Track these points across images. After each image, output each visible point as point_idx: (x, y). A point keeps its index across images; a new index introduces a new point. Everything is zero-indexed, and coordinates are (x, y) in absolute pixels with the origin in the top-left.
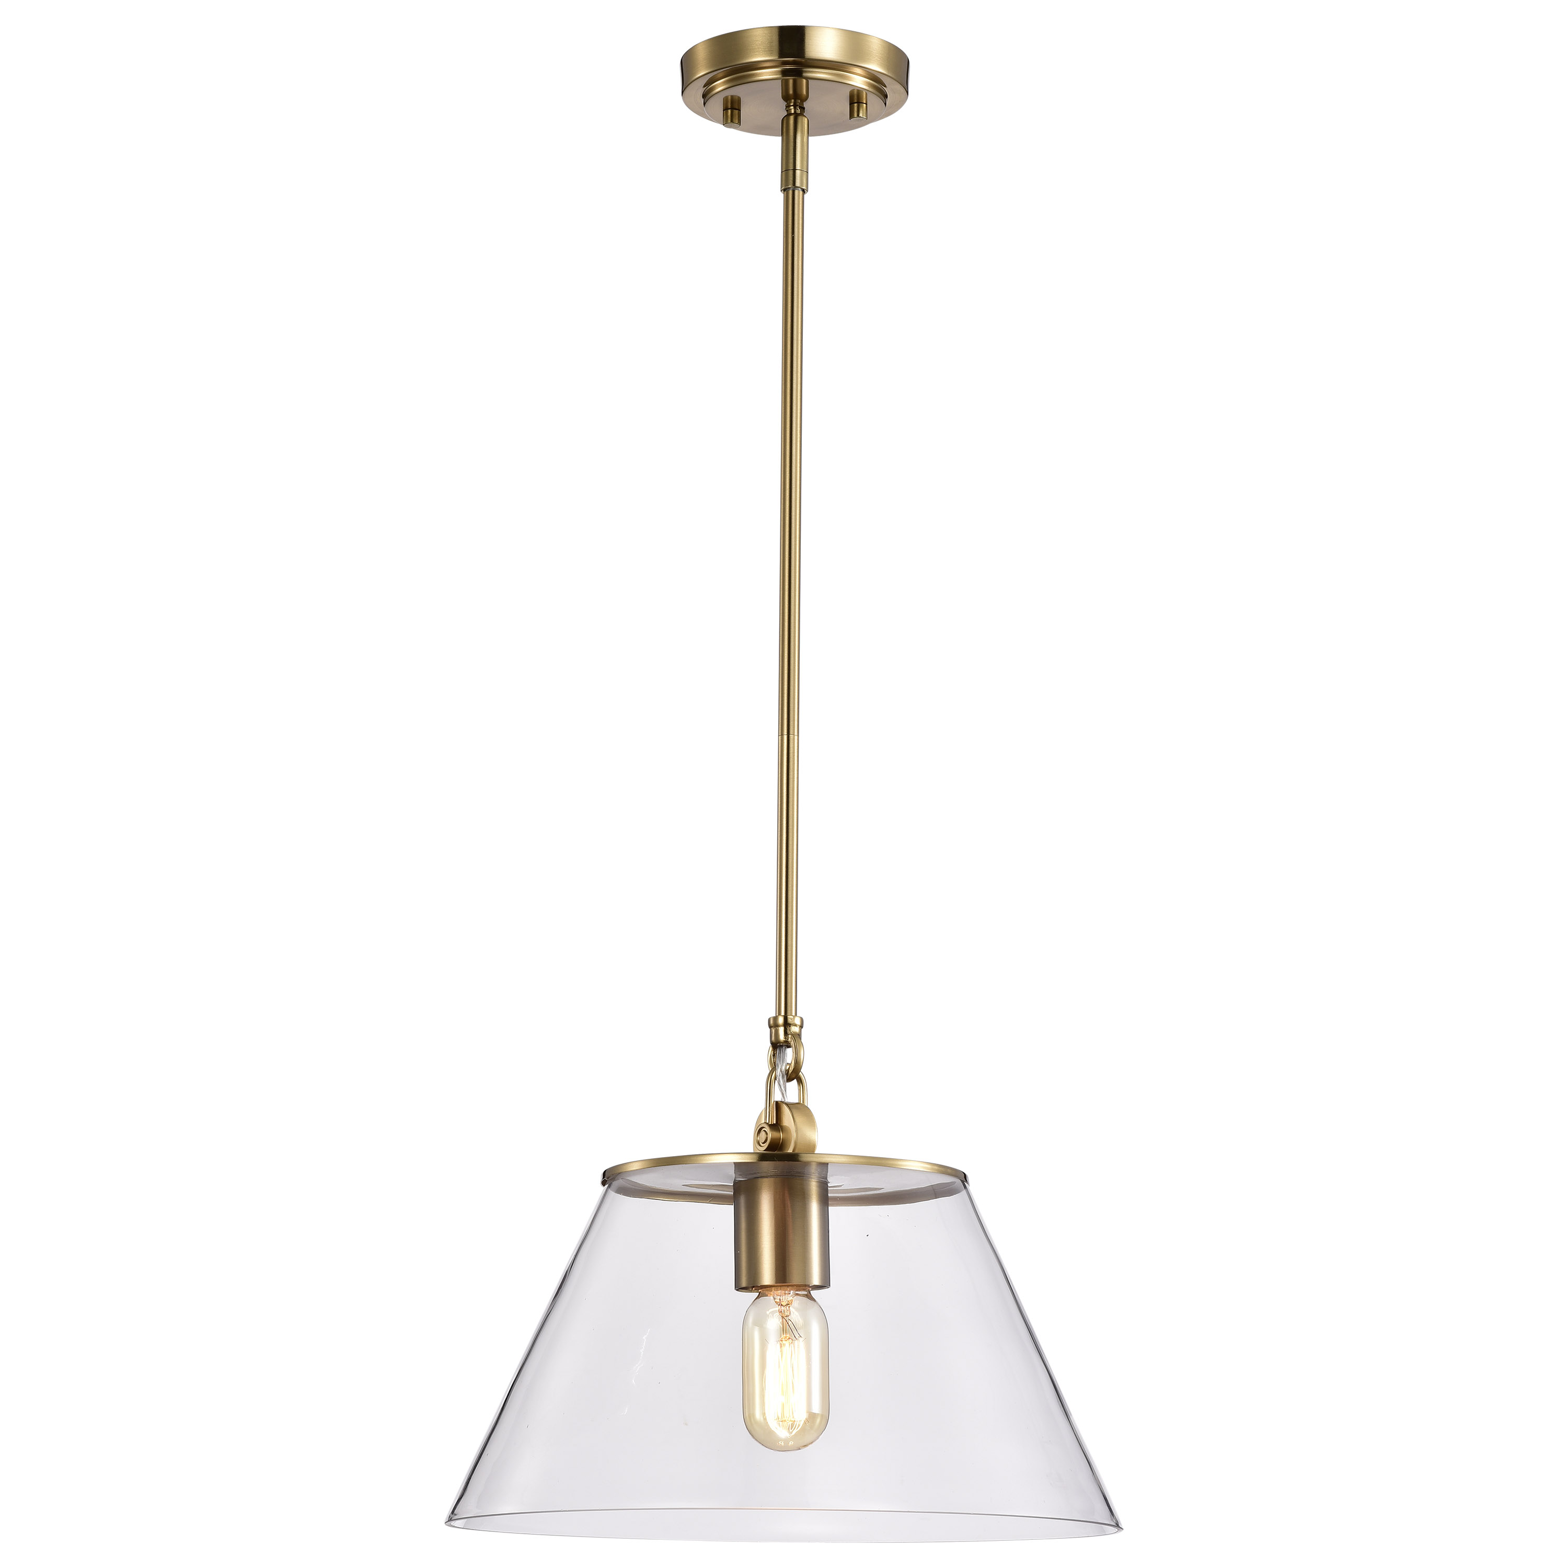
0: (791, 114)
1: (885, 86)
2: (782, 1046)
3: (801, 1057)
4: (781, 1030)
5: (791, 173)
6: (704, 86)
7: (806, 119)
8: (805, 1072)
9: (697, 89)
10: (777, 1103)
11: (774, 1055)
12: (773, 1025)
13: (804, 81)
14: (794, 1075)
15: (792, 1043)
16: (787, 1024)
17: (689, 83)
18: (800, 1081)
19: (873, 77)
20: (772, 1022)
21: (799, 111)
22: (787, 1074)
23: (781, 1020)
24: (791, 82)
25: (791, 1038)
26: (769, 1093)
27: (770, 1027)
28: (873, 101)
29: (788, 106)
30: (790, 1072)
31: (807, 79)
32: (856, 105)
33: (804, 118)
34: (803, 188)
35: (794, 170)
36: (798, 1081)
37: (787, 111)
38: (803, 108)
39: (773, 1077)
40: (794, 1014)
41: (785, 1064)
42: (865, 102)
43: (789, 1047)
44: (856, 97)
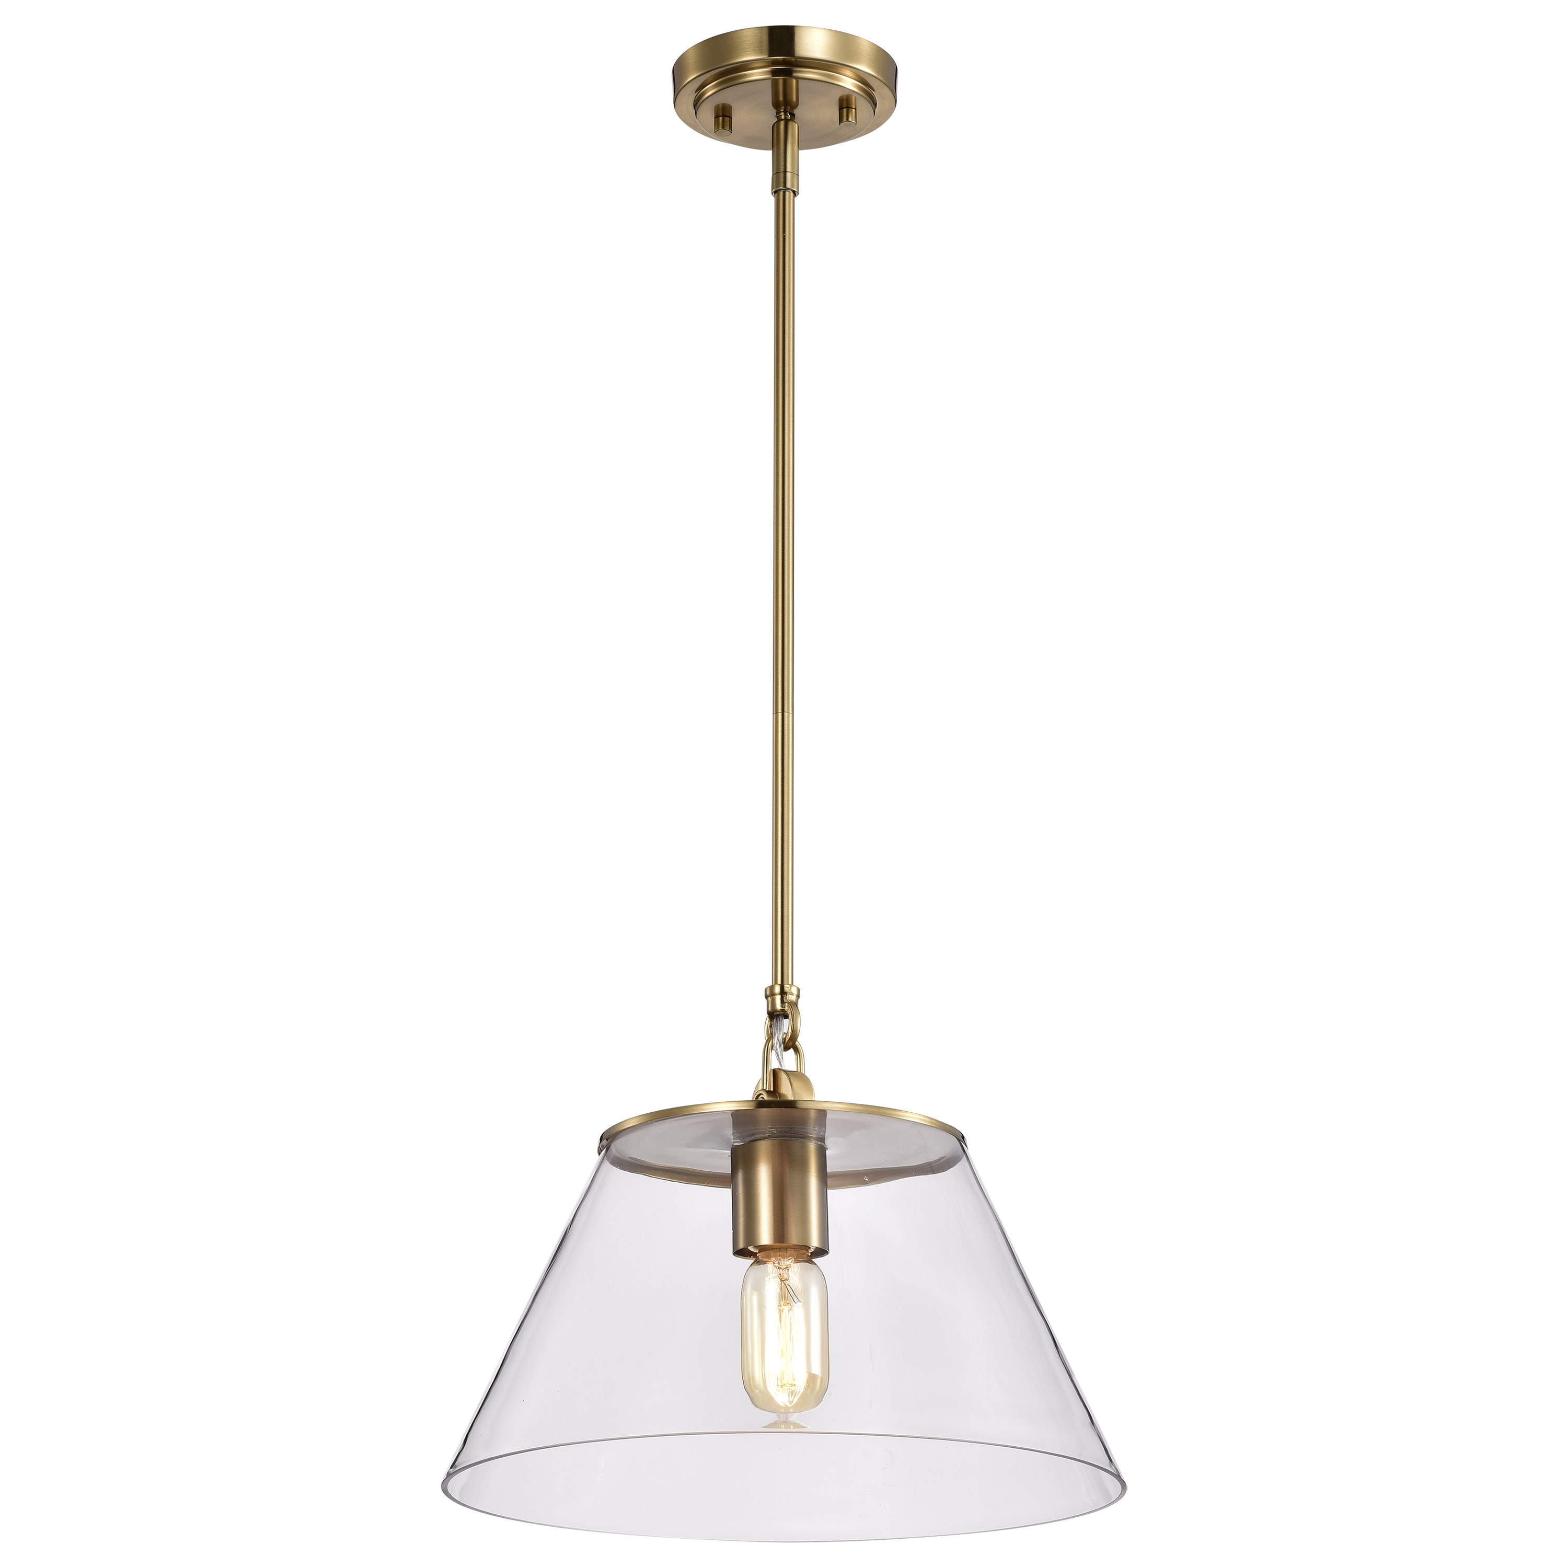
0: (782, 120)
1: (874, 90)
2: (778, 1015)
3: (797, 1027)
4: (778, 999)
5: (782, 175)
6: (696, 92)
7: (796, 125)
8: (801, 1041)
9: (688, 96)
10: (774, 1070)
11: (771, 1027)
12: (770, 994)
13: (794, 81)
14: (791, 1044)
15: (789, 1012)
16: (783, 993)
17: (681, 87)
18: (797, 1050)
19: (862, 79)
20: (768, 993)
21: (789, 117)
22: (784, 1043)
23: (777, 989)
24: (781, 82)
25: (787, 1006)
26: (766, 1060)
27: (767, 997)
28: (862, 107)
29: (778, 113)
30: (787, 1040)
31: (797, 78)
32: (845, 109)
33: (794, 123)
34: (794, 189)
35: (785, 172)
36: (794, 1050)
37: (778, 117)
38: (793, 115)
39: (769, 1047)
40: (790, 983)
41: (782, 1033)
42: (854, 107)
43: (786, 1017)
44: (845, 102)
